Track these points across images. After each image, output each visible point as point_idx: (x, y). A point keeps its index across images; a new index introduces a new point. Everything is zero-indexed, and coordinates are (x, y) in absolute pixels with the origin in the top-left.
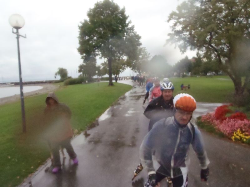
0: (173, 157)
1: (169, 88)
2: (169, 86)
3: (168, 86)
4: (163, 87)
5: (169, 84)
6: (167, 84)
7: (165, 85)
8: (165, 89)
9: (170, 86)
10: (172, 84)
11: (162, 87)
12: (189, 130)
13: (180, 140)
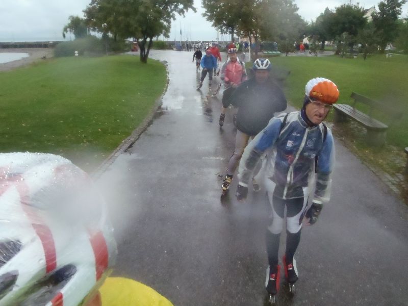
0: (291, 168)
1: (263, 67)
2: (264, 65)
3: (262, 65)
4: (257, 66)
5: (265, 62)
6: (262, 62)
7: (260, 62)
8: (259, 68)
9: (266, 66)
10: (269, 62)
11: (255, 66)
12: (320, 133)
13: (306, 144)
